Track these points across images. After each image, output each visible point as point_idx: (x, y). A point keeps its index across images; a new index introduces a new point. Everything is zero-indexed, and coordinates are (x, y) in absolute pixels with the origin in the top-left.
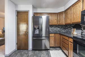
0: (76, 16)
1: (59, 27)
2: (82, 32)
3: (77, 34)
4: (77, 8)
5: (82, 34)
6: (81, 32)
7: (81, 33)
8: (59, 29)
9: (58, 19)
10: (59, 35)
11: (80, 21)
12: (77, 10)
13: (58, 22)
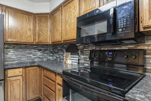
0: (69, 26)
1: (40, 50)
2: (79, 60)
3: (72, 64)
4: (71, 10)
5: (79, 63)
6: (77, 59)
7: (77, 61)
8: (39, 53)
9: (37, 28)
10: (38, 69)
11: (76, 38)
12: (71, 15)
13: (37, 38)
